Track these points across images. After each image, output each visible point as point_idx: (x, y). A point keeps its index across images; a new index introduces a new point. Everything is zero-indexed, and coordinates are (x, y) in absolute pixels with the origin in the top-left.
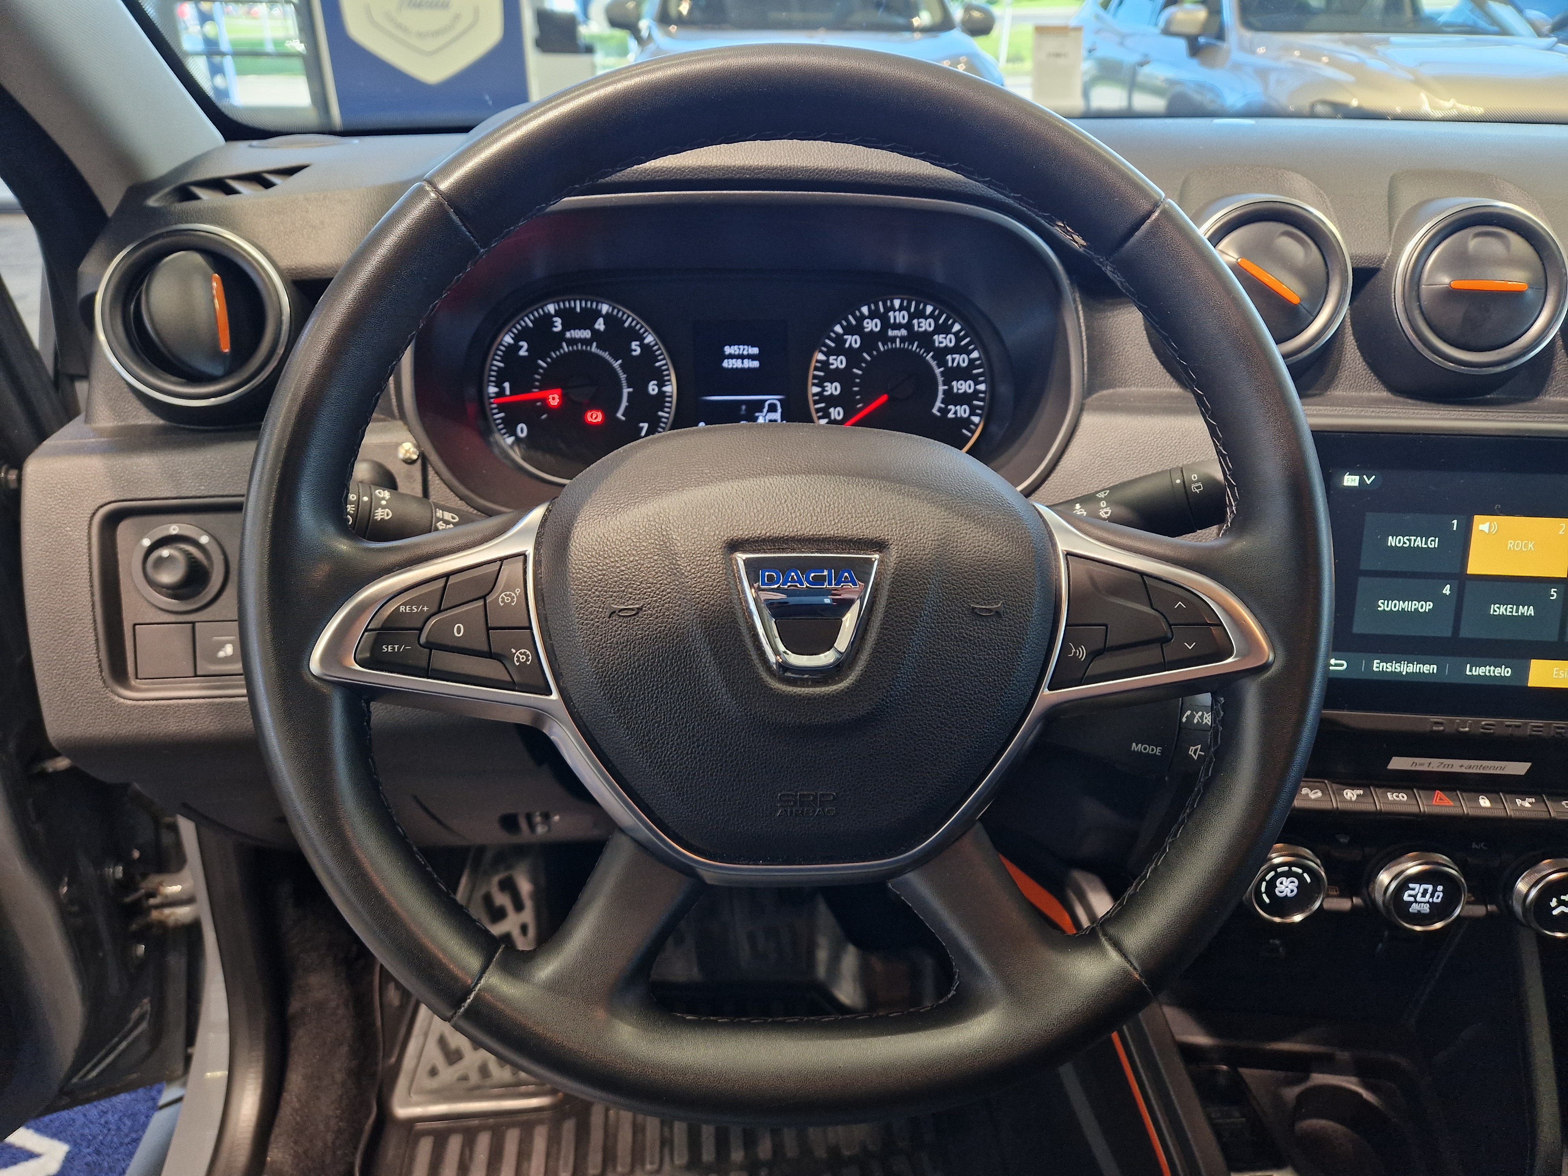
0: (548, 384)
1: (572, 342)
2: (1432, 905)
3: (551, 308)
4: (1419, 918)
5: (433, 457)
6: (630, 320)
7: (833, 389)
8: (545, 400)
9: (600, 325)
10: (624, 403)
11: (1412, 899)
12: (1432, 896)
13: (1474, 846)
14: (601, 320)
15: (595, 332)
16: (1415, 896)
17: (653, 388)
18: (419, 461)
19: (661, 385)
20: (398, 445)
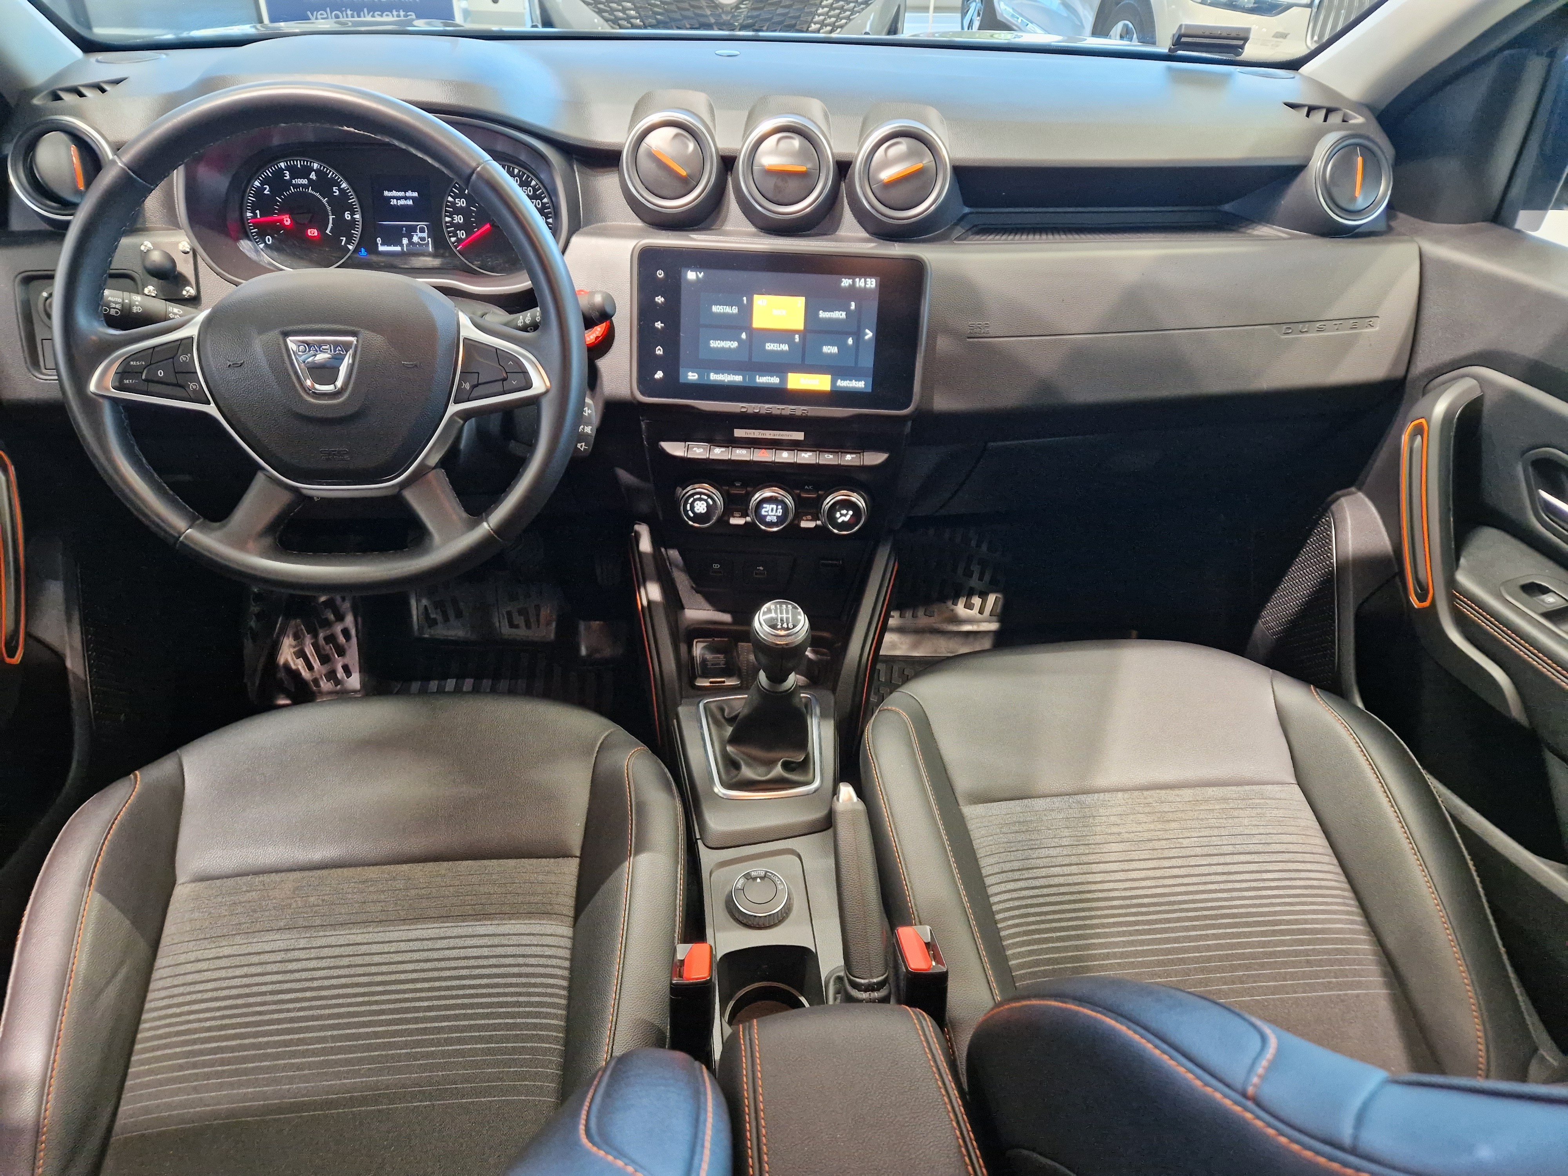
0: (282, 212)
1: (296, 186)
2: (778, 517)
3: (282, 165)
4: (771, 524)
5: (200, 250)
6: (331, 174)
7: (459, 219)
8: (281, 221)
9: (313, 176)
10: (330, 225)
11: (766, 514)
12: (776, 512)
13: (806, 487)
14: (314, 173)
15: (310, 180)
16: (768, 512)
17: (347, 216)
18: (191, 253)
19: (352, 214)
20: (178, 243)
